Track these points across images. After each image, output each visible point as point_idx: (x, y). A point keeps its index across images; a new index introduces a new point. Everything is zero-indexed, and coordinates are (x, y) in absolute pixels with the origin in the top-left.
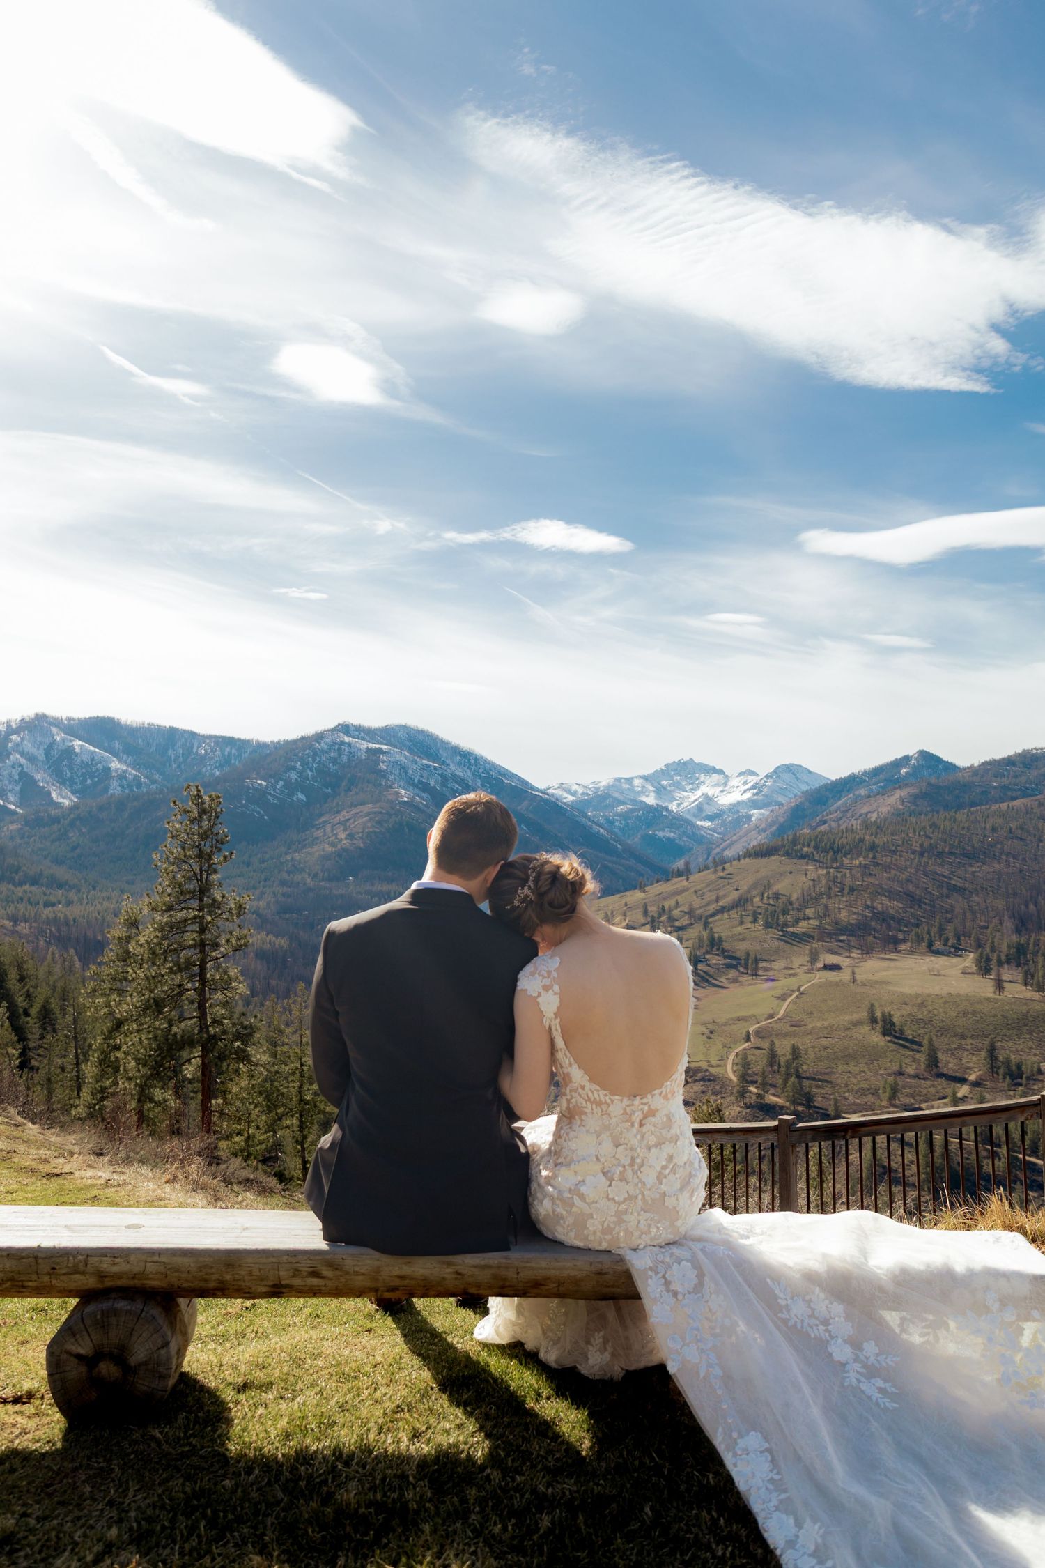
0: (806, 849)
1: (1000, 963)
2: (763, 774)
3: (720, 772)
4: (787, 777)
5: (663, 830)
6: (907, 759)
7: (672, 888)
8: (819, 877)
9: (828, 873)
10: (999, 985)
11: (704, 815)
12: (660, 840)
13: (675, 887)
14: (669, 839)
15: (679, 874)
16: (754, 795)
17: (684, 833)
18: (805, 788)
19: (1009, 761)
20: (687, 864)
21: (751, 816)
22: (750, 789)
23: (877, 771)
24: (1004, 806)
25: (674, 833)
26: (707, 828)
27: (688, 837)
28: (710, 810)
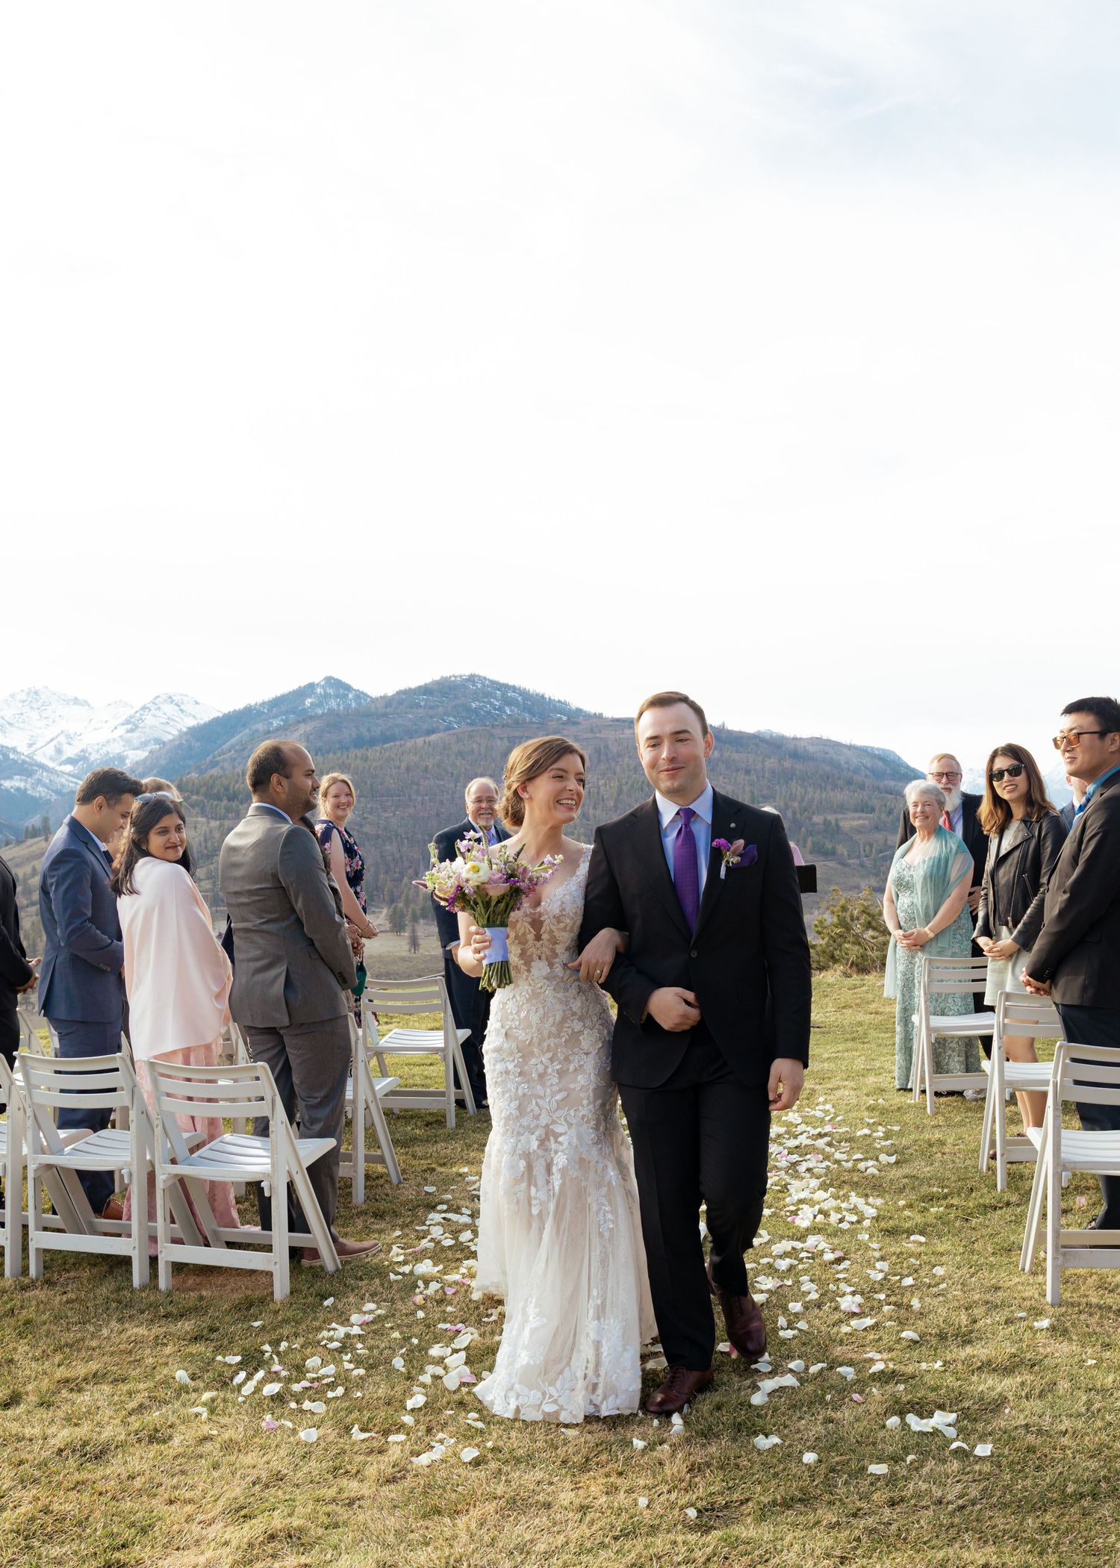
0: (194, 797)
1: (415, 919)
2: (138, 706)
3: (86, 703)
4: (169, 709)
5: (10, 777)
6: (311, 686)
7: (26, 852)
8: (211, 831)
9: (221, 825)
10: (414, 943)
11: (64, 758)
12: (7, 791)
13: (32, 849)
14: (18, 789)
15: (34, 833)
16: (128, 731)
17: (39, 781)
18: (191, 723)
19: (426, 690)
20: (46, 820)
21: (127, 757)
22: (123, 724)
23: (277, 702)
24: (420, 741)
25: (26, 781)
26: (69, 774)
27: (45, 786)
28: (70, 752)
